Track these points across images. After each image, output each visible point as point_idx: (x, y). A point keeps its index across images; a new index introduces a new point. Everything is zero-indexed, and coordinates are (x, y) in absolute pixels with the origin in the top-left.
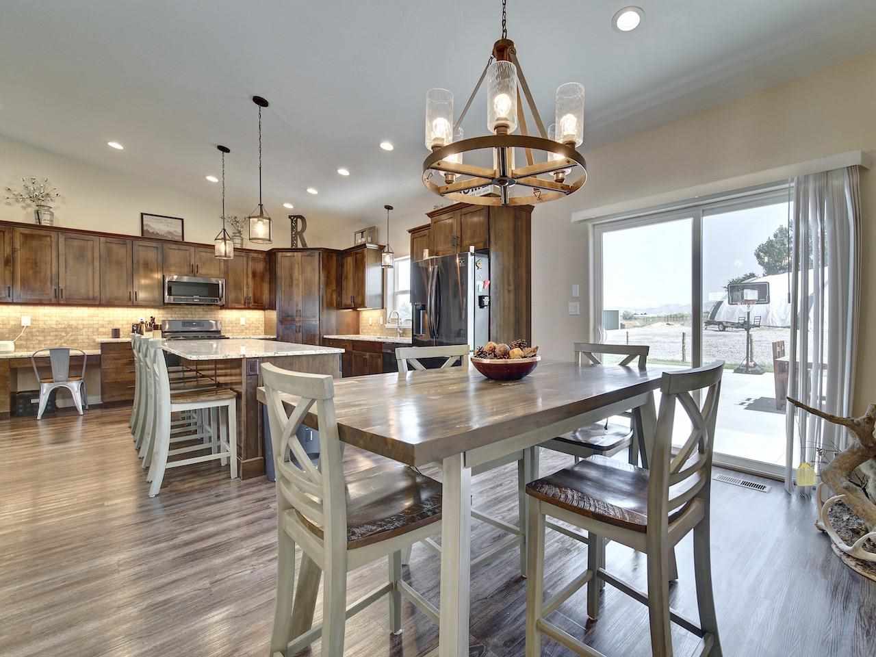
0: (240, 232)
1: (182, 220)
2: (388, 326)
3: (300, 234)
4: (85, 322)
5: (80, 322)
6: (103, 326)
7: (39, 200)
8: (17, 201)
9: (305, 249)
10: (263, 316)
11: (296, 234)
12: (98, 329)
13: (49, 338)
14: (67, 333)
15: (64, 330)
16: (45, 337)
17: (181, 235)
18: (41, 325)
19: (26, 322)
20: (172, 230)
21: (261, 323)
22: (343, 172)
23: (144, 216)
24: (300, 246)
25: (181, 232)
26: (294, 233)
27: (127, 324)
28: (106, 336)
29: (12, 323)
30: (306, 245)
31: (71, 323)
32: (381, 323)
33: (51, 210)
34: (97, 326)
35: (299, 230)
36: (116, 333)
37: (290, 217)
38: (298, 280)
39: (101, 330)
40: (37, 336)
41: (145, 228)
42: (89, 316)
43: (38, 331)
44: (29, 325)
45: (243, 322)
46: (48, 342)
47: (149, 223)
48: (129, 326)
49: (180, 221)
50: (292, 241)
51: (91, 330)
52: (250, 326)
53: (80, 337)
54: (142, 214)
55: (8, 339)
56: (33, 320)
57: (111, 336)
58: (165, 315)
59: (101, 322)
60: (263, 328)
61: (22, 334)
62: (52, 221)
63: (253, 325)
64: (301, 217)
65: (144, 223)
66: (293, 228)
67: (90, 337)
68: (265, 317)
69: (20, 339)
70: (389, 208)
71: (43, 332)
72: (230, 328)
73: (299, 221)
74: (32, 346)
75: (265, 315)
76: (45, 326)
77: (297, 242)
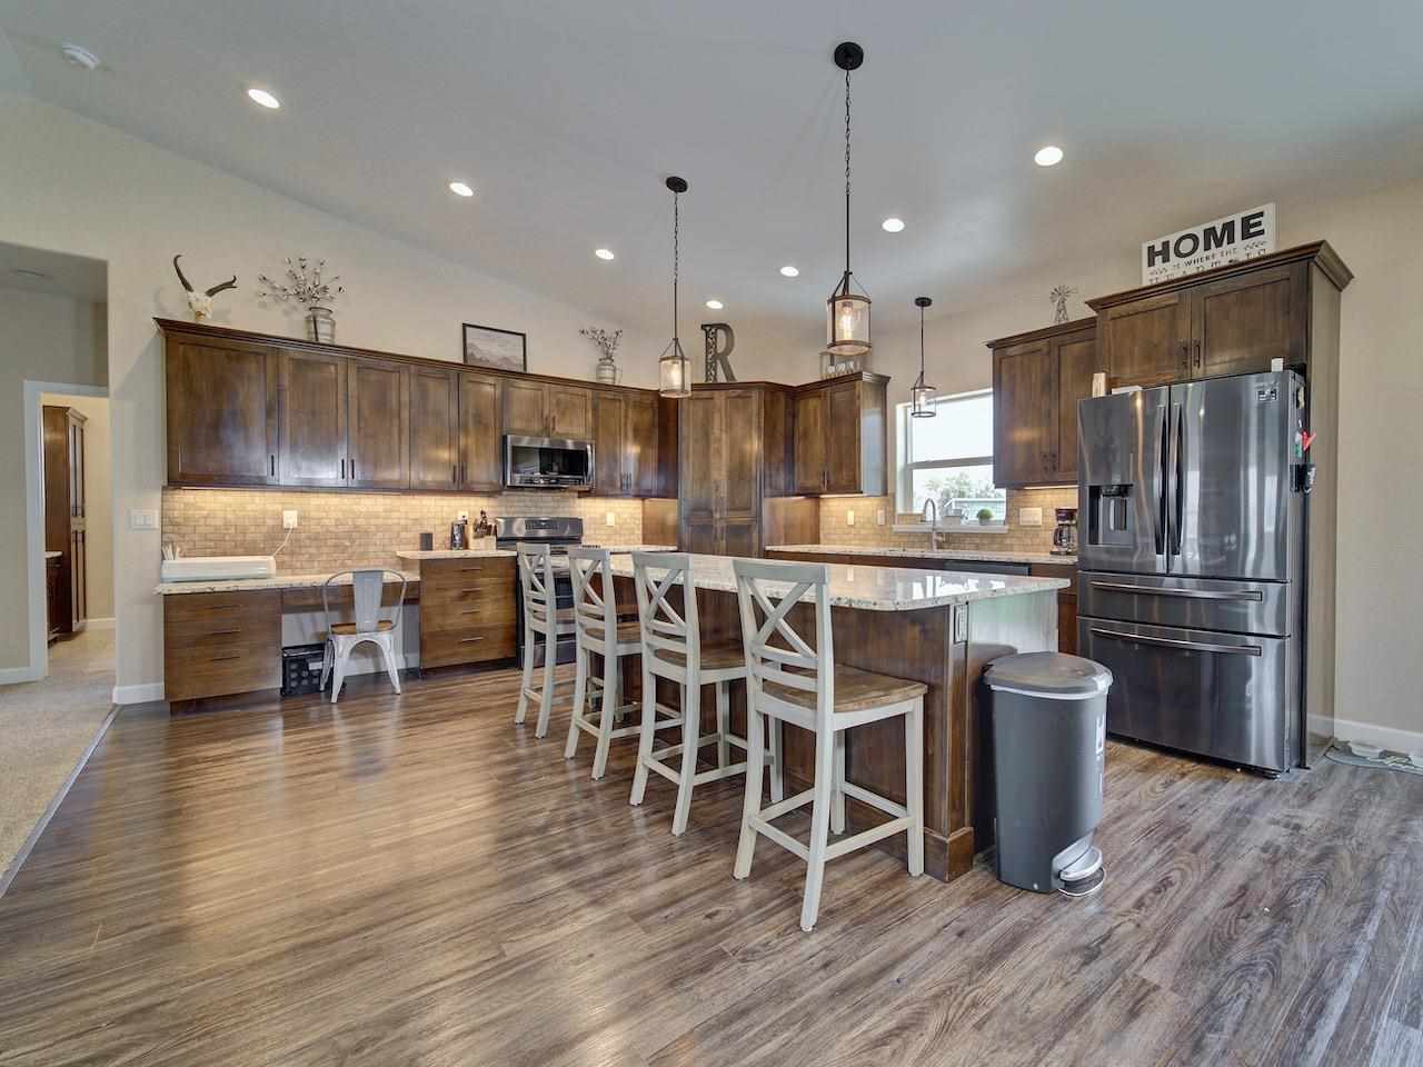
0: (610, 358)
1: (524, 335)
2: (897, 527)
3: (723, 357)
4: (380, 521)
5: (373, 521)
6: (406, 529)
7: (311, 297)
8: (277, 299)
9: (731, 385)
10: (640, 510)
11: (714, 358)
12: (399, 533)
13: (325, 550)
14: (353, 542)
15: (349, 535)
16: (318, 547)
17: (522, 363)
18: (315, 528)
19: (291, 519)
20: (507, 354)
21: (637, 522)
22: (893, 225)
23: (468, 329)
24: (722, 378)
25: (522, 358)
26: (710, 356)
27: (443, 524)
28: (411, 547)
29: (270, 522)
30: (733, 378)
31: (360, 522)
32: (881, 520)
33: (332, 316)
34: (396, 528)
35: (719, 351)
36: (426, 541)
37: (703, 327)
38: (720, 440)
39: (403, 535)
40: (305, 547)
41: (469, 351)
42: (385, 511)
43: (309, 538)
44: (296, 526)
45: (611, 519)
46: (324, 558)
47: (476, 343)
48: (444, 528)
49: (521, 337)
50: (707, 371)
51: (387, 536)
52: (621, 528)
53: (372, 549)
54: (465, 325)
55: (263, 553)
56: (301, 518)
57: (418, 546)
58: (498, 509)
59: (403, 522)
60: (640, 532)
61: (285, 543)
62: (332, 336)
63: (627, 526)
64: (724, 327)
65: (468, 341)
66: (710, 346)
67: (388, 548)
68: (644, 512)
69: (282, 553)
70: (923, 302)
71: (316, 539)
72: (592, 532)
73: (721, 334)
74: (298, 565)
75: (644, 508)
76: (319, 529)
77: (715, 370)
